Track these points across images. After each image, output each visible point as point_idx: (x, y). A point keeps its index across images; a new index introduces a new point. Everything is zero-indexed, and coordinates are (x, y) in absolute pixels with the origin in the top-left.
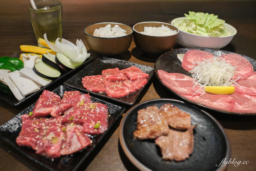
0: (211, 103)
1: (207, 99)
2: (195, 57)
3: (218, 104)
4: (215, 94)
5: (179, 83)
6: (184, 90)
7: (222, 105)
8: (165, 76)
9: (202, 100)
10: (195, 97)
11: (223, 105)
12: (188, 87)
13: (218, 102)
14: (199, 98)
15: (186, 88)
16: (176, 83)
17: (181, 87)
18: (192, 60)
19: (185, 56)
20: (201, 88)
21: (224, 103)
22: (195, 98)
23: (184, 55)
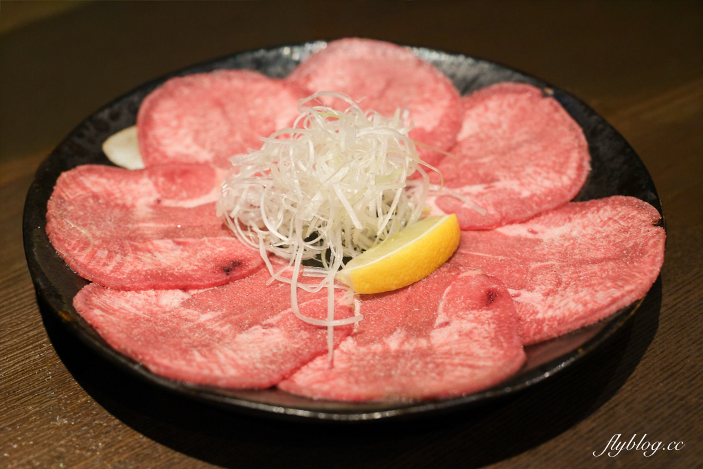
0: (423, 343)
1: (391, 333)
2: (192, 119)
3: (451, 334)
4: (406, 288)
5: (220, 308)
6: (267, 338)
7: (471, 332)
8: (127, 306)
9: (377, 347)
10: (342, 352)
11: (476, 328)
12: (273, 315)
13: (447, 324)
14: (359, 344)
15: (271, 326)
16: (204, 318)
17: (240, 327)
18: (189, 140)
19: (143, 136)
20: (331, 287)
21: (471, 316)
22: (344, 357)
23: (132, 132)
